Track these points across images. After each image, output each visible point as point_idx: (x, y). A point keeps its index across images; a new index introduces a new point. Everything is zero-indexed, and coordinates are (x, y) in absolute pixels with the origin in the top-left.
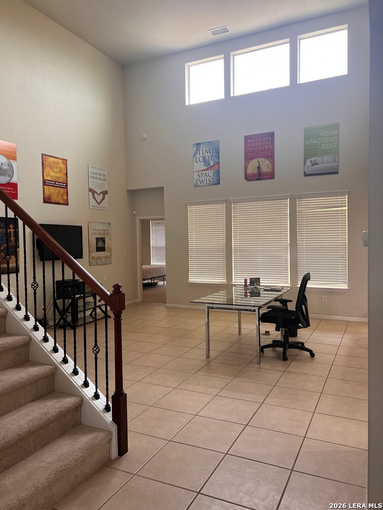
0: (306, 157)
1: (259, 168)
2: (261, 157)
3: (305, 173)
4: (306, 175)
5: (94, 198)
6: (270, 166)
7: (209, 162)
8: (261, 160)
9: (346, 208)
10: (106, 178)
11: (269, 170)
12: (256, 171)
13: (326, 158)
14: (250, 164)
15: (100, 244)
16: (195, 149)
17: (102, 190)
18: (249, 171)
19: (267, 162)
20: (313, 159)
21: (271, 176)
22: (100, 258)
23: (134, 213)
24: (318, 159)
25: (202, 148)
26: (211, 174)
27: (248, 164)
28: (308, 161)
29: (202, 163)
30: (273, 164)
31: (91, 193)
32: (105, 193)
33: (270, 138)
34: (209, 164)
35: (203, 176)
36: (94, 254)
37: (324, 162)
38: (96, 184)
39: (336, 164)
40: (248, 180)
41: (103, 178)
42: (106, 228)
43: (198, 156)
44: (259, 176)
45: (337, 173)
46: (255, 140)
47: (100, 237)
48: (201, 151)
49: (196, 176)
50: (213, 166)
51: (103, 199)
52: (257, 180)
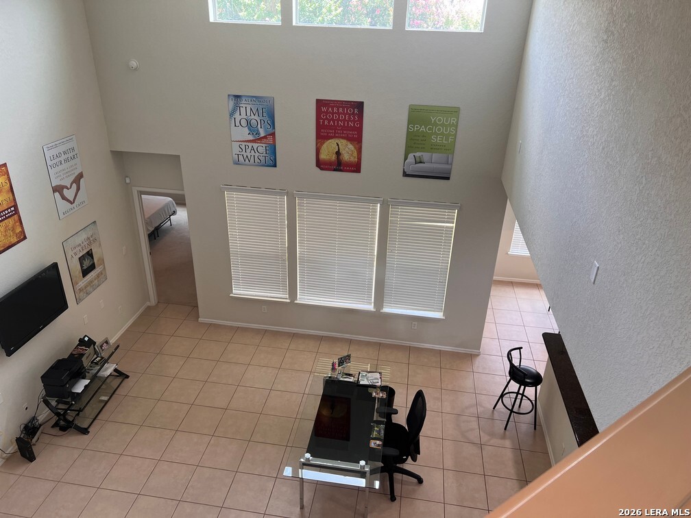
0: (409, 149)
1: (338, 153)
2: (343, 138)
3: (404, 172)
4: (405, 175)
5: (64, 198)
6: (355, 154)
7: (258, 130)
8: (342, 142)
9: (454, 225)
10: (76, 152)
11: (354, 159)
12: (334, 157)
13: (435, 156)
14: (325, 145)
15: (87, 263)
16: (231, 104)
17: (73, 178)
18: (323, 156)
19: (351, 146)
20: (417, 154)
21: (356, 168)
22: (91, 282)
23: (128, 180)
24: (426, 156)
25: (245, 106)
26: (262, 149)
27: (322, 144)
28: (411, 156)
29: (246, 130)
30: (359, 151)
31: (57, 194)
32: (77, 180)
33: (356, 111)
34: (258, 133)
35: (248, 151)
36: (81, 283)
37: (432, 161)
39: (447, 167)
40: (322, 169)
41: (71, 155)
42: (90, 233)
43: (237, 115)
44: (338, 165)
45: (448, 178)
46: (333, 110)
47: (85, 252)
48: (243, 110)
49: (236, 150)
50: (265, 137)
51: (78, 189)
52: (334, 170)
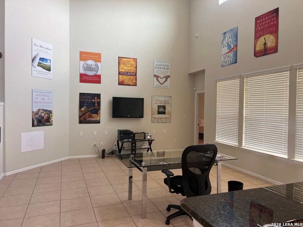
1: (265, 44)
2: (267, 34)
5: (158, 80)
6: (274, 41)
7: (231, 46)
8: (267, 36)
10: (169, 67)
11: (273, 45)
12: (263, 47)
14: (258, 42)
15: (161, 110)
16: (223, 37)
17: (165, 75)
18: (258, 49)
19: (272, 37)
21: (275, 50)
22: (161, 118)
23: (194, 89)
25: (227, 35)
26: (231, 55)
27: (257, 42)
29: (227, 48)
30: (277, 38)
31: (155, 78)
32: (167, 77)
33: (275, 15)
34: (231, 48)
35: (227, 58)
38: (160, 72)
40: (257, 57)
41: (167, 67)
42: (167, 99)
43: (224, 42)
44: (266, 51)
46: (263, 20)
47: (162, 105)
48: (226, 38)
49: (222, 59)
50: (233, 48)
51: (166, 81)
52: (264, 55)
